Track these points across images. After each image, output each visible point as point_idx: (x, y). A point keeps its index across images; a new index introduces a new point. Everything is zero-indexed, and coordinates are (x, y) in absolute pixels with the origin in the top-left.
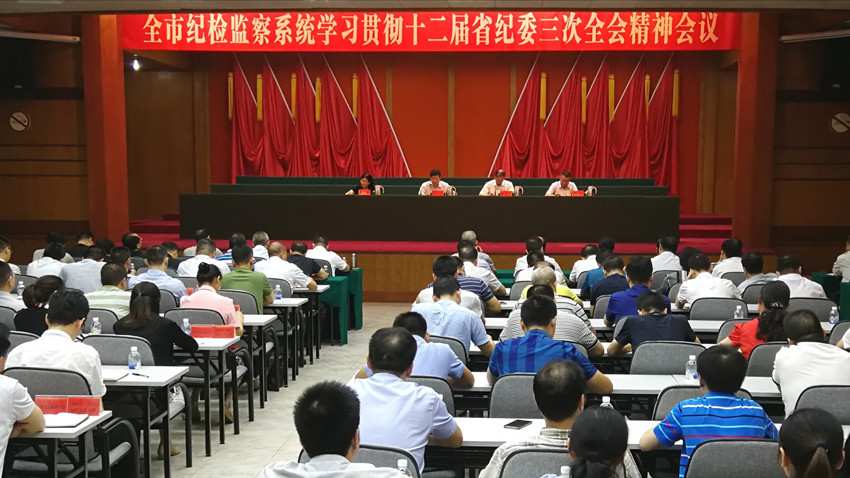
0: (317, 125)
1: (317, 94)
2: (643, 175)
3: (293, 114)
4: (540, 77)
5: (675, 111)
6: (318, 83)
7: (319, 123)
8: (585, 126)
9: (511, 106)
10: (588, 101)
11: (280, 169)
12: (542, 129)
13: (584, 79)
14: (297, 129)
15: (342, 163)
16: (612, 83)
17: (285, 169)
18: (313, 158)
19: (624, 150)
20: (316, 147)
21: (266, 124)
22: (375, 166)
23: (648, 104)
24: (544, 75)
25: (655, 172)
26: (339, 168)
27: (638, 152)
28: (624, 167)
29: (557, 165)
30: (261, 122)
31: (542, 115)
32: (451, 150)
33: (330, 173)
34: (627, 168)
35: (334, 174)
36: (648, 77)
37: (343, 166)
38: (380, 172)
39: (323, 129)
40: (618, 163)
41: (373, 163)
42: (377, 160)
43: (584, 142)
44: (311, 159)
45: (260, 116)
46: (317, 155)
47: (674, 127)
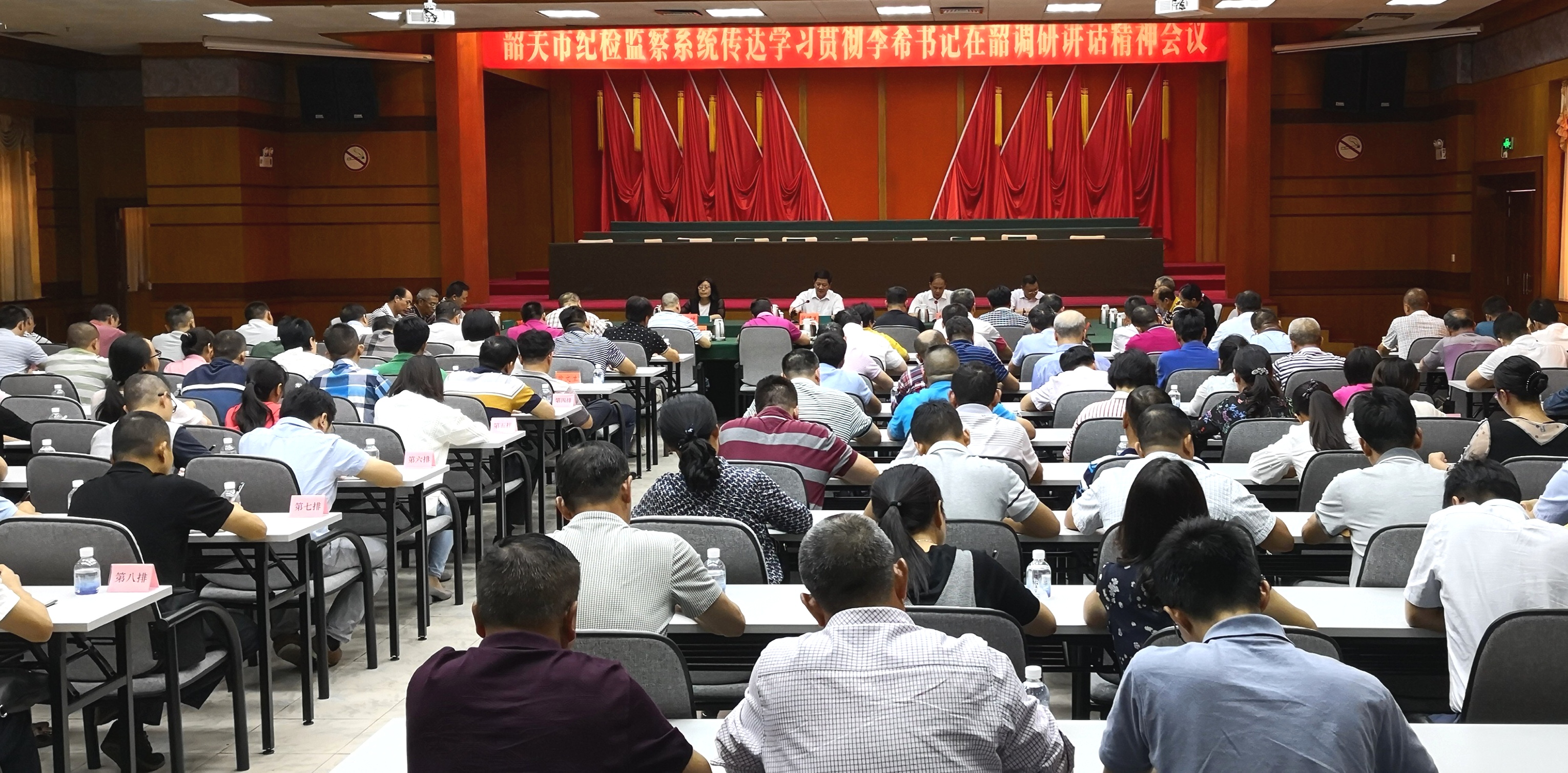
0: (712, 156)
1: (711, 117)
2: (1127, 214)
3: (679, 142)
4: (994, 93)
5: (1165, 133)
6: (712, 104)
7: (714, 154)
8: (1053, 153)
9: (959, 130)
10: (1054, 122)
11: (663, 213)
12: (998, 158)
13: (1050, 94)
14: (686, 162)
15: (743, 205)
16: (1085, 98)
17: (671, 213)
18: (707, 199)
19: (1102, 184)
20: (711, 181)
21: (645, 156)
22: (786, 207)
23: (1131, 124)
24: (999, 91)
25: (1142, 210)
26: (739, 209)
27: (1120, 186)
28: (1102, 205)
29: (1017, 204)
30: (640, 154)
31: (998, 140)
32: (882, 187)
33: (729, 218)
34: (1107, 206)
35: (733, 218)
36: (1129, 91)
37: (744, 208)
38: (793, 214)
39: (720, 161)
40: (1095, 200)
41: (783, 203)
42: (787, 199)
43: (1052, 176)
44: (704, 200)
45: (638, 145)
46: (711, 194)
47: (1165, 152)
